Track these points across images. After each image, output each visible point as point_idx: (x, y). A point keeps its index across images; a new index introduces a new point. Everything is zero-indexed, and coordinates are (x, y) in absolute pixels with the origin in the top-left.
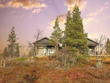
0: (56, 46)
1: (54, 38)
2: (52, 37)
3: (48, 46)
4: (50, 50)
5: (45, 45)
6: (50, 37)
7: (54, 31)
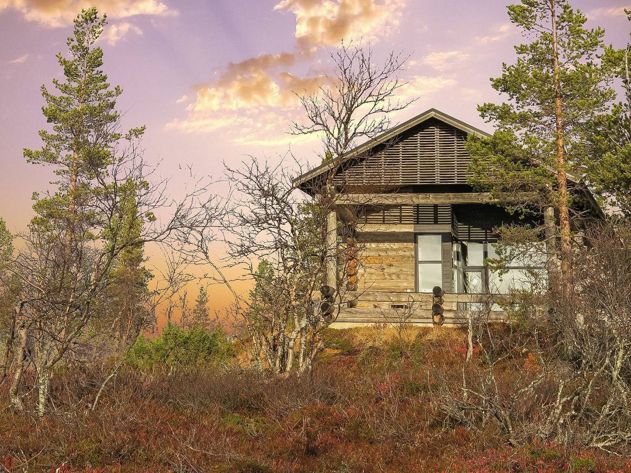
0: (557, 212)
1: (523, 119)
2: (504, 114)
3: (461, 213)
4: (492, 255)
5: (431, 199)
6: (484, 110)
7: (522, 50)
